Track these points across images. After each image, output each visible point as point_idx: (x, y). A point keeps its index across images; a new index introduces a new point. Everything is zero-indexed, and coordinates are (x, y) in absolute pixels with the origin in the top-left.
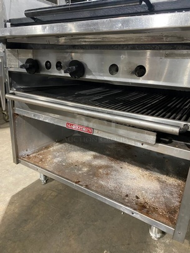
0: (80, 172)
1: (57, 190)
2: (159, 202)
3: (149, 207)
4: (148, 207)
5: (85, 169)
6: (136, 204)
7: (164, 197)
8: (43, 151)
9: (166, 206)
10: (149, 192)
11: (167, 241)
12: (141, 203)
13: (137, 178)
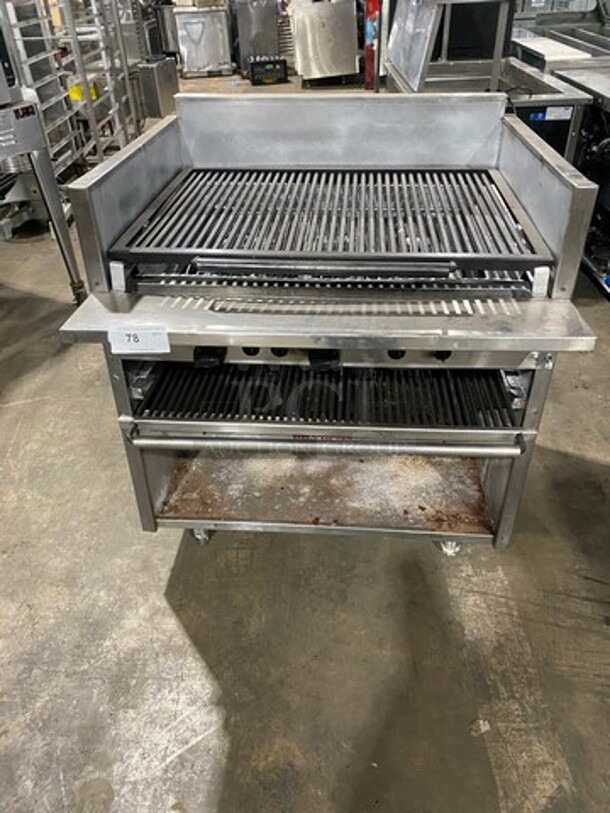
0: (302, 499)
1: (242, 543)
2: (453, 502)
3: (447, 516)
4: (445, 518)
5: (306, 490)
6: (428, 520)
7: (456, 491)
8: (183, 482)
9: (467, 505)
10: (431, 491)
11: (469, 550)
12: (433, 517)
13: (399, 472)
